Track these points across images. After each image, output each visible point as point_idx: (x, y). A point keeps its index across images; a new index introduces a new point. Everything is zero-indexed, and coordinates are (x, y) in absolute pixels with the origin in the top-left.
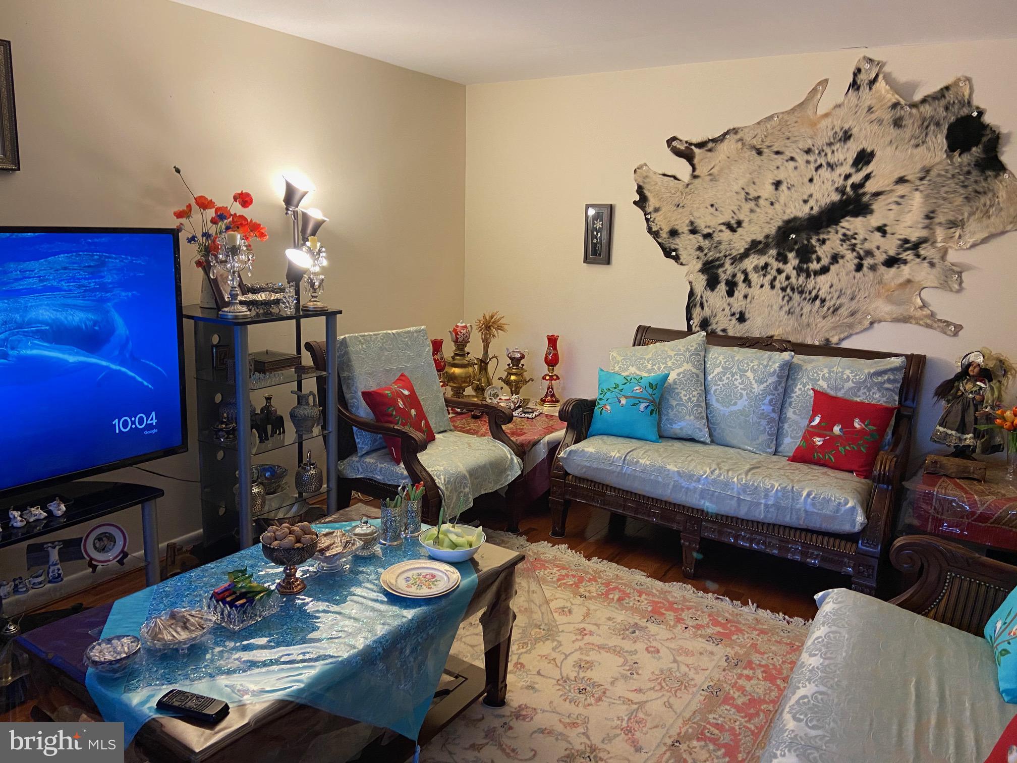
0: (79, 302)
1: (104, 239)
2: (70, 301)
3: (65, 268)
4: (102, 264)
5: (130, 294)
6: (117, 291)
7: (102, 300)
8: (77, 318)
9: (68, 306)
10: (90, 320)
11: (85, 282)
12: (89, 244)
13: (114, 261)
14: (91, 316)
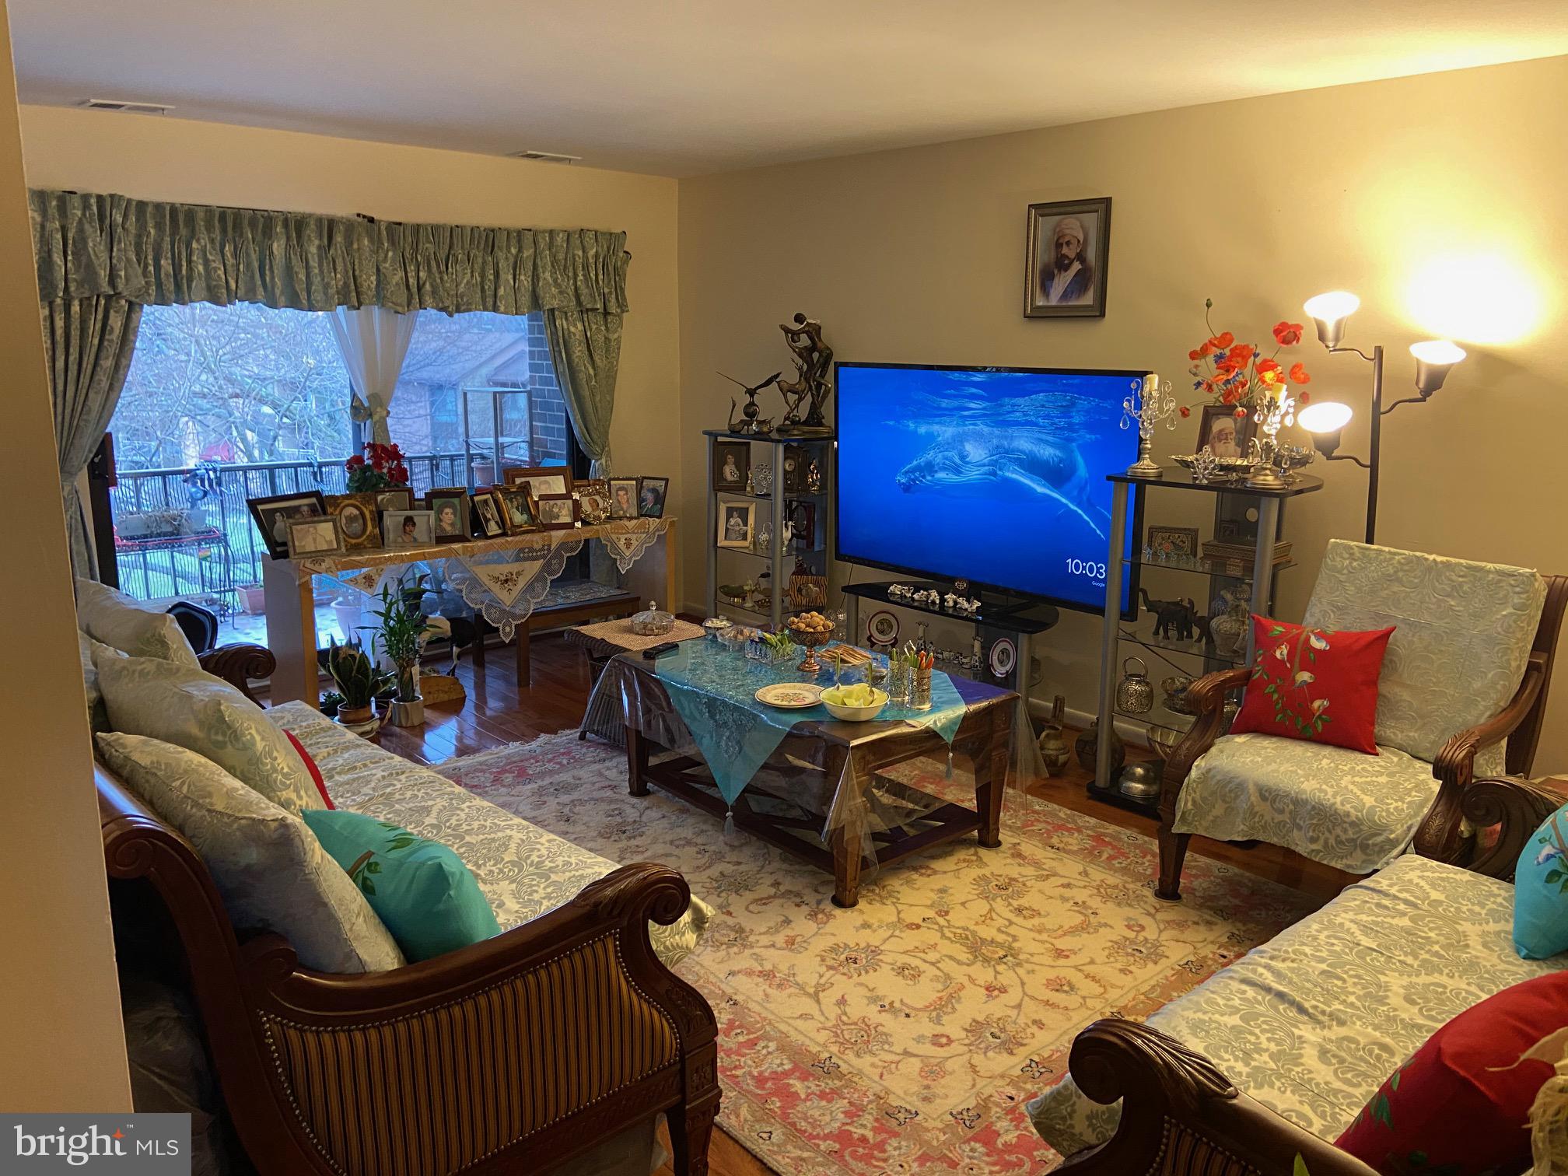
0: (1050, 438)
1: (1076, 380)
2: (1044, 437)
3: (1043, 406)
4: (1073, 404)
5: (1093, 437)
6: (1082, 432)
7: (1069, 440)
8: (1048, 452)
9: (1041, 440)
10: (1057, 457)
11: (1057, 420)
12: (1064, 384)
13: (1083, 403)
14: (1058, 453)
